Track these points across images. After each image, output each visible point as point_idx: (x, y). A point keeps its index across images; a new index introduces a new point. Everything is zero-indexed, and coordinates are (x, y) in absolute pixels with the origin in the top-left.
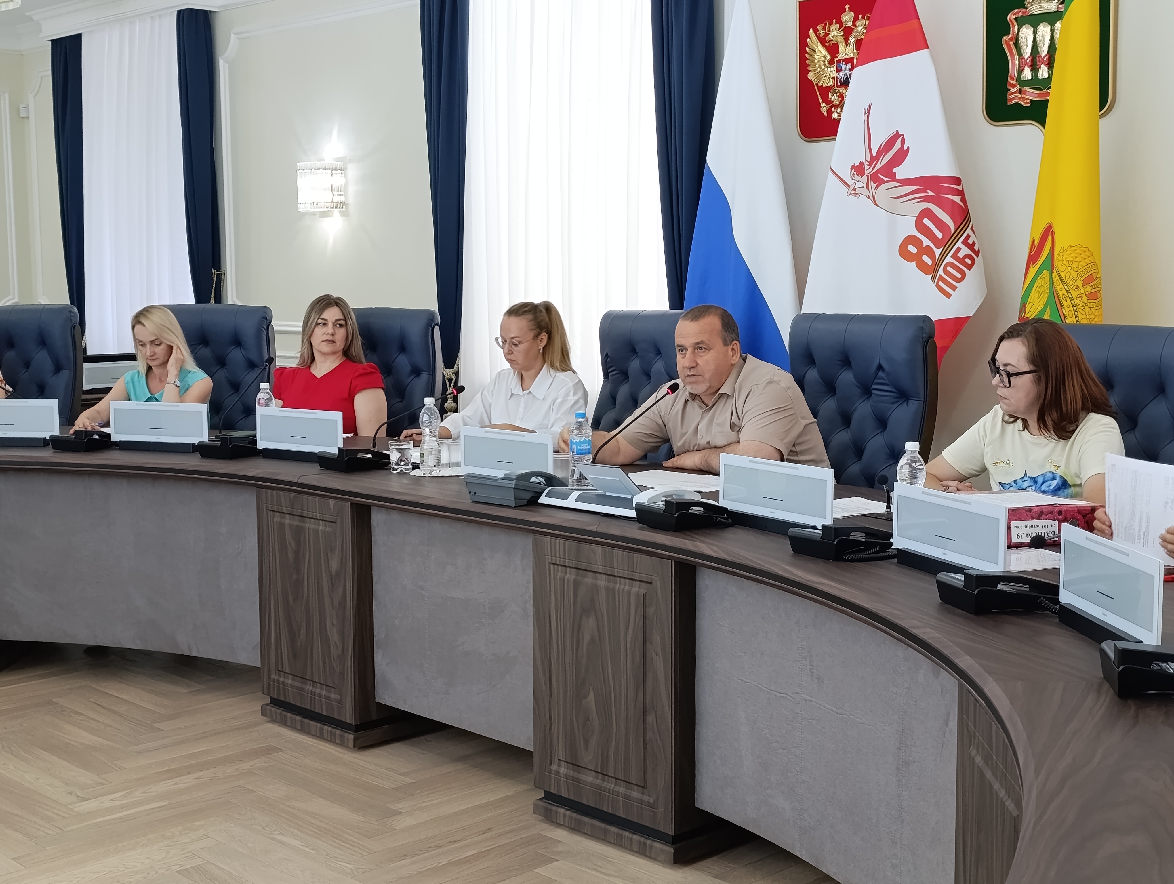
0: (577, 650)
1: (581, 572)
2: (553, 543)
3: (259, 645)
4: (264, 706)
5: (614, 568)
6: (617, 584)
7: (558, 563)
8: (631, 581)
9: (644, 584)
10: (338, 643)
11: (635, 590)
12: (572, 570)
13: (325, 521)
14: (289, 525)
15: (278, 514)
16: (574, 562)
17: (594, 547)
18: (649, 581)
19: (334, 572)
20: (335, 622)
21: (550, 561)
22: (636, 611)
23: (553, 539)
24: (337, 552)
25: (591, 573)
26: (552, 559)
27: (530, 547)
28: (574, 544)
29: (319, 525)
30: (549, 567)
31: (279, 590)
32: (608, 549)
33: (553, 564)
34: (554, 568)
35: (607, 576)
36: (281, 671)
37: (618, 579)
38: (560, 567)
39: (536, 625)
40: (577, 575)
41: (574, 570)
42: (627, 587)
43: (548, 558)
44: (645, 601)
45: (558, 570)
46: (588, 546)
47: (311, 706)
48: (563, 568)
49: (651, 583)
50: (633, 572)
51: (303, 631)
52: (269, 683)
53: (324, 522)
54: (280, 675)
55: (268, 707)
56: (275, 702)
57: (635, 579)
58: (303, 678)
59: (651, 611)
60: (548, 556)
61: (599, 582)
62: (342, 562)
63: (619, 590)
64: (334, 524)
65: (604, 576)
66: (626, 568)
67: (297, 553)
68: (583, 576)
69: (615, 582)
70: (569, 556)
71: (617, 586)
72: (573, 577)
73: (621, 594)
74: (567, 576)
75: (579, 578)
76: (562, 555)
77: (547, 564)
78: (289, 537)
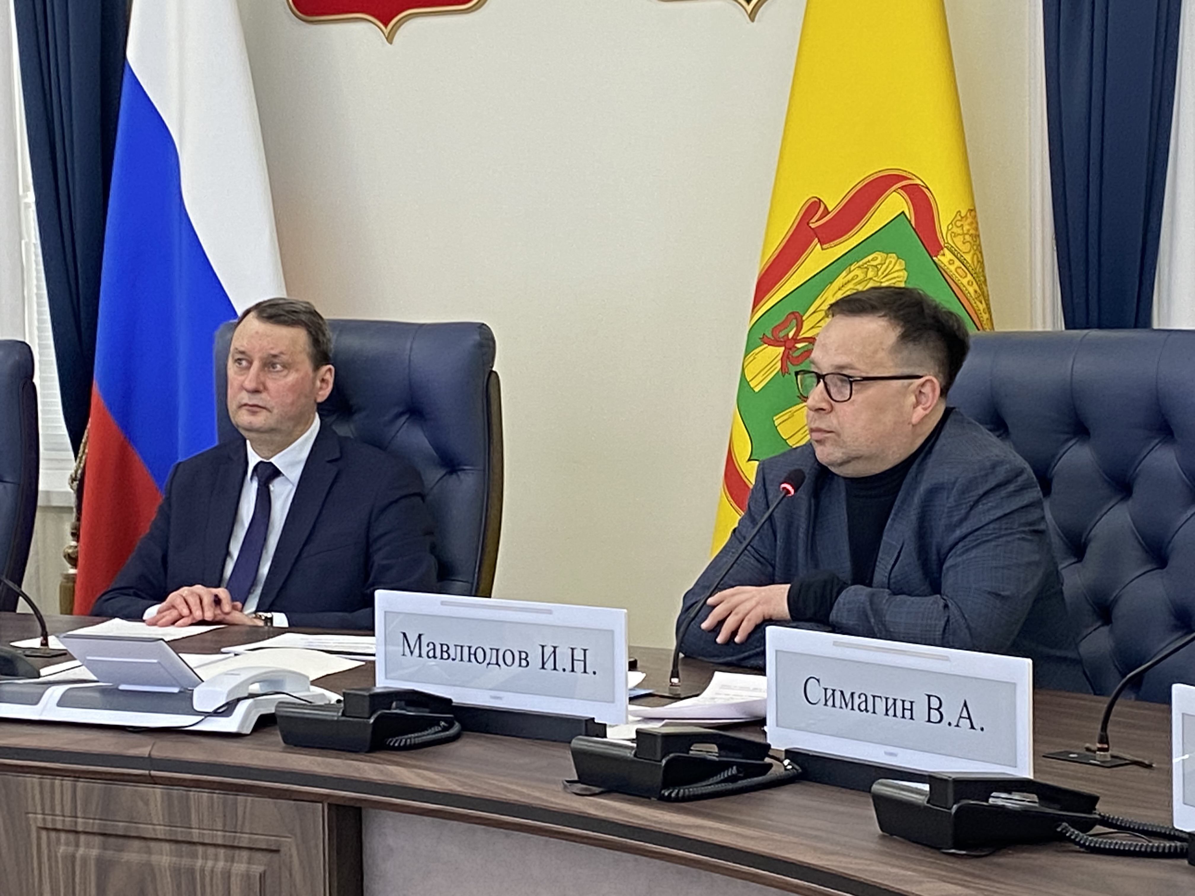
1: (112, 840)
2: (47, 789)
5: (191, 828)
6: (197, 858)
7: (59, 826)
8: (230, 852)
9: (259, 855)
11: (239, 867)
12: (92, 838)
16: (97, 821)
17: (143, 789)
18: (273, 848)
21: (42, 825)
23: (47, 781)
25: (136, 843)
26: (44, 820)
28: (98, 786)
30: (39, 838)
32: (177, 792)
33: (48, 829)
34: (48, 838)
35: (174, 846)
37: (200, 849)
38: (63, 836)
40: (104, 848)
41: (97, 840)
42: (221, 864)
43: (38, 819)
44: (263, 889)
45: (58, 840)
46: (129, 789)
48: (71, 837)
49: (277, 851)
50: (235, 832)
57: (241, 845)
60: (35, 813)
61: (155, 859)
63: (202, 870)
65: (166, 846)
66: (220, 826)
68: (120, 850)
69: (194, 856)
70: (84, 812)
71: (199, 863)
72: (94, 852)
73: (208, 879)
74: (81, 851)
75: (109, 853)
76: (68, 811)
77: (34, 830)
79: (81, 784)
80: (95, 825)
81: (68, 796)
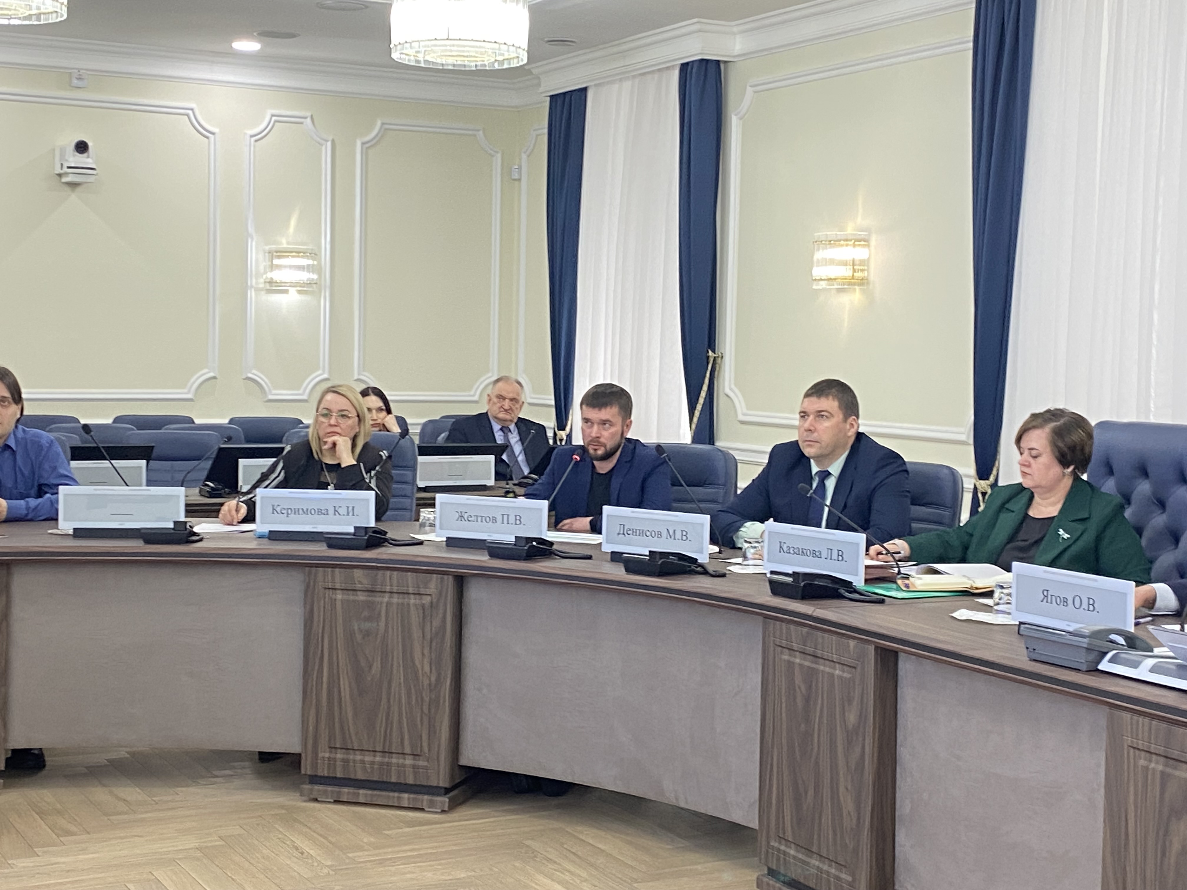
0: (1162, 860)
1: (1171, 762)
2: (1134, 722)
3: (758, 803)
4: (761, 877)
7: (1140, 747)
10: (852, 814)
12: (1159, 758)
13: (842, 664)
14: (800, 665)
15: (787, 651)
16: (1163, 748)
19: (850, 727)
20: (849, 787)
21: (1130, 745)
23: (1135, 717)
24: (855, 703)
26: (1132, 742)
27: (1103, 722)
28: (1164, 725)
29: (835, 669)
30: (1128, 751)
31: (784, 741)
33: (1134, 748)
34: (1135, 754)
36: (781, 839)
38: (1143, 753)
39: (1107, 824)
40: (1166, 765)
41: (1162, 759)
43: (1128, 740)
45: (1140, 755)
47: (816, 885)
48: (1147, 754)
51: (811, 792)
52: (767, 850)
53: (841, 666)
54: (780, 843)
55: (765, 880)
56: (773, 874)
58: (809, 852)
60: (1128, 736)
62: (862, 716)
64: (854, 670)
67: (807, 700)
68: (1175, 768)
70: (1155, 740)
72: (1160, 767)
74: (1152, 765)
75: (1169, 770)
76: (1146, 738)
77: (1126, 747)
78: (798, 679)
79: (1154, 723)
80: (1161, 750)
81: (1146, 728)
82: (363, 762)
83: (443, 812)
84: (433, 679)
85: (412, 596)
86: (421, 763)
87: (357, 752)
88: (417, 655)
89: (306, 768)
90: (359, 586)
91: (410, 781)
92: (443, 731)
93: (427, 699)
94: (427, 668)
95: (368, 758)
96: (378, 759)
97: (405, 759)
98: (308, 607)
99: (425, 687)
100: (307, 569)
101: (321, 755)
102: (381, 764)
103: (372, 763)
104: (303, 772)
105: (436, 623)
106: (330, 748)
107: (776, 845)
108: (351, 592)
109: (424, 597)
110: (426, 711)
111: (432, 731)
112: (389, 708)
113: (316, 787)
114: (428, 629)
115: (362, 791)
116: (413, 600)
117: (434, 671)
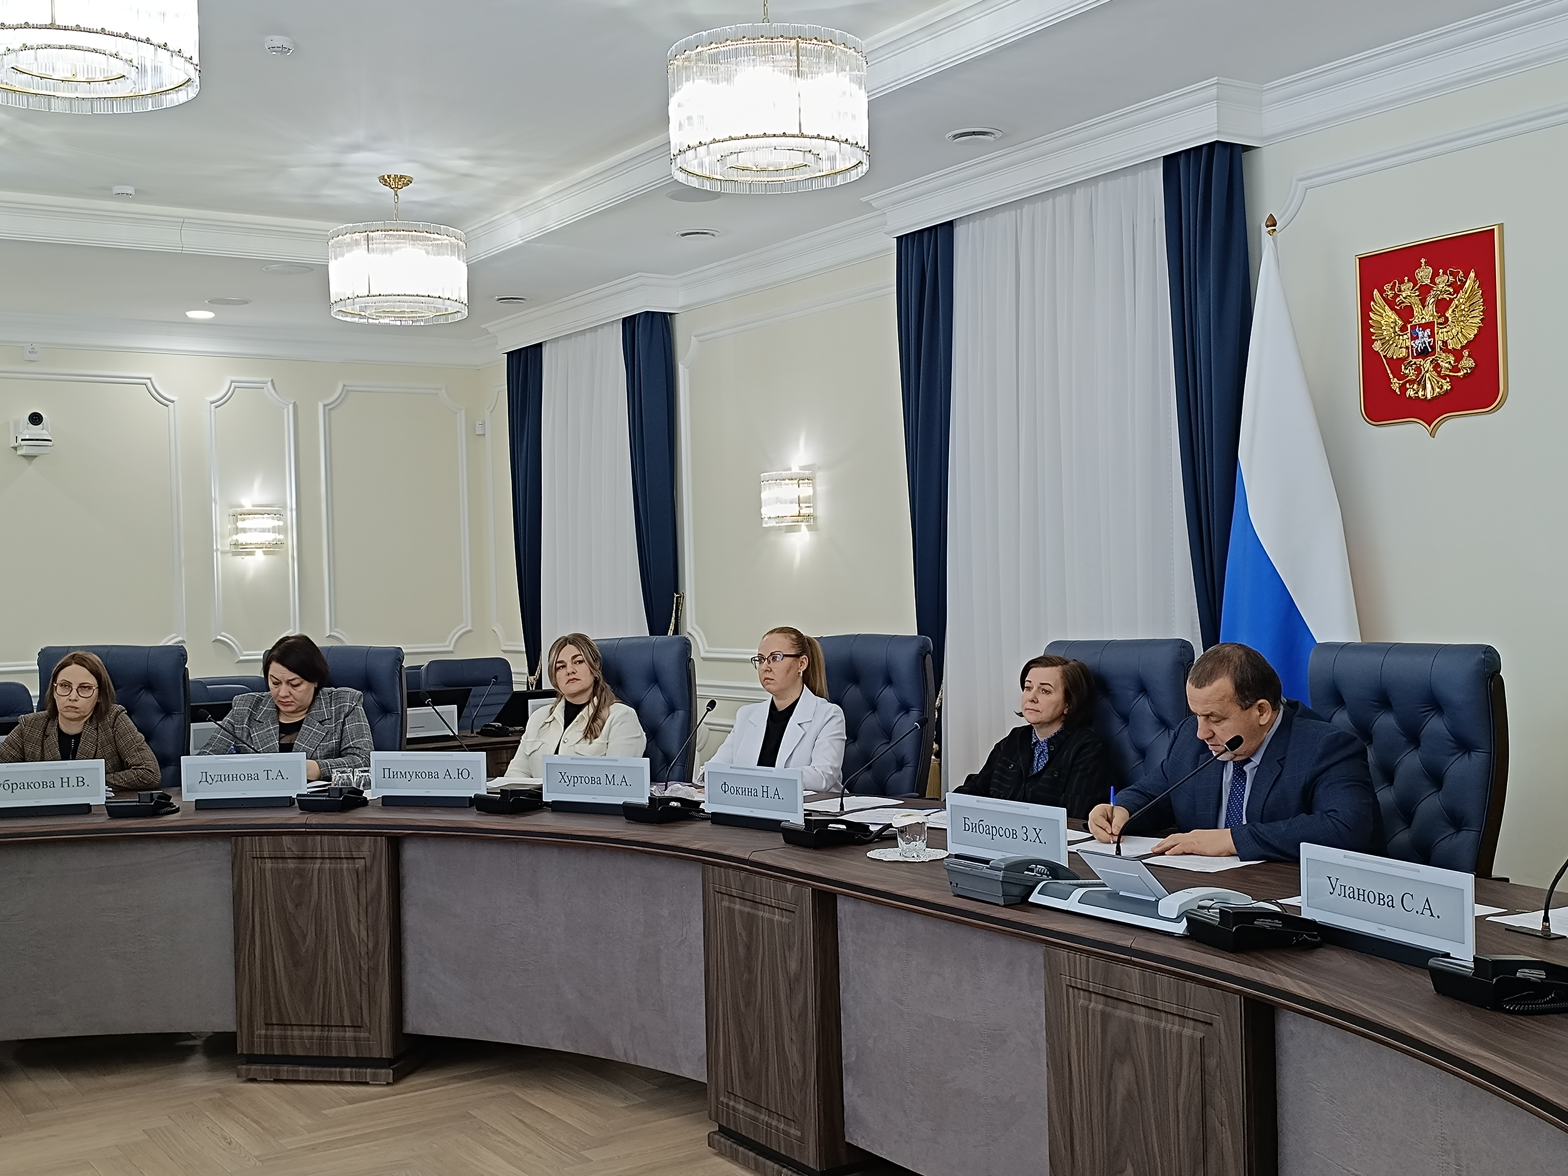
0: (1108, 1109)
1: (1109, 1000)
2: (1072, 960)
3: (706, 1055)
4: (712, 1134)
5: (1157, 999)
6: (1162, 1021)
7: (1079, 986)
8: (1182, 1019)
9: (1200, 1025)
10: (798, 1065)
11: (1187, 1032)
12: (1099, 996)
13: (780, 908)
14: (741, 912)
15: (727, 897)
16: (1101, 986)
17: (1128, 968)
18: (1208, 1021)
19: (792, 975)
20: (794, 1038)
21: (1068, 985)
22: (1190, 1060)
23: (1072, 954)
24: (795, 949)
25: (1125, 1004)
26: (1070, 980)
27: (1041, 959)
28: (1101, 962)
29: (774, 914)
30: (1067, 990)
31: (728, 992)
32: (1148, 973)
33: (1073, 987)
34: (1074, 994)
35: (1148, 1010)
36: (730, 1094)
37: (1163, 1014)
38: (1082, 992)
39: (1050, 1066)
40: (1106, 1005)
41: (1102, 998)
42: (1176, 1028)
43: (1066, 979)
44: (1202, 1049)
45: (1079, 994)
46: (1118, 967)
47: (766, 1141)
48: (1086, 993)
49: (1211, 1024)
50: (1185, 1006)
51: (757, 1045)
52: (717, 1106)
53: (780, 911)
54: (729, 1098)
55: (717, 1137)
56: (724, 1131)
57: (1188, 1016)
58: (757, 1106)
59: (1212, 1062)
60: (1066, 975)
61: (1136, 1017)
62: (802, 962)
63: (1165, 1030)
64: (792, 914)
65: (1143, 1010)
66: (1174, 1001)
67: (748, 947)
68: (1114, 1007)
69: (1160, 1020)
70: (1093, 979)
71: (1163, 1024)
72: (1100, 1007)
73: (1168, 1036)
74: (1092, 1005)
75: (1109, 1009)
76: (1084, 975)
77: (1064, 986)
78: (739, 926)
79: (1093, 961)
80: (1100, 989)
81: (1084, 966)
82: (301, 1038)
83: (388, 1084)
84: (371, 946)
85: (345, 861)
86: (363, 1035)
87: (294, 1027)
88: (353, 923)
89: (242, 1048)
90: (288, 854)
91: (352, 1054)
92: (384, 1000)
93: (365, 967)
94: (364, 934)
95: (307, 1033)
96: (317, 1033)
97: (345, 1031)
98: (236, 878)
99: (362, 955)
100: (233, 838)
101: (257, 1033)
102: (320, 1038)
103: (311, 1038)
104: (239, 1052)
105: (372, 886)
106: (266, 1024)
107: (725, 1100)
108: (280, 861)
109: (356, 861)
110: (365, 980)
111: (372, 999)
112: (326, 979)
113: (253, 1067)
114: (363, 893)
115: (301, 1068)
116: (345, 865)
117: (371, 938)
